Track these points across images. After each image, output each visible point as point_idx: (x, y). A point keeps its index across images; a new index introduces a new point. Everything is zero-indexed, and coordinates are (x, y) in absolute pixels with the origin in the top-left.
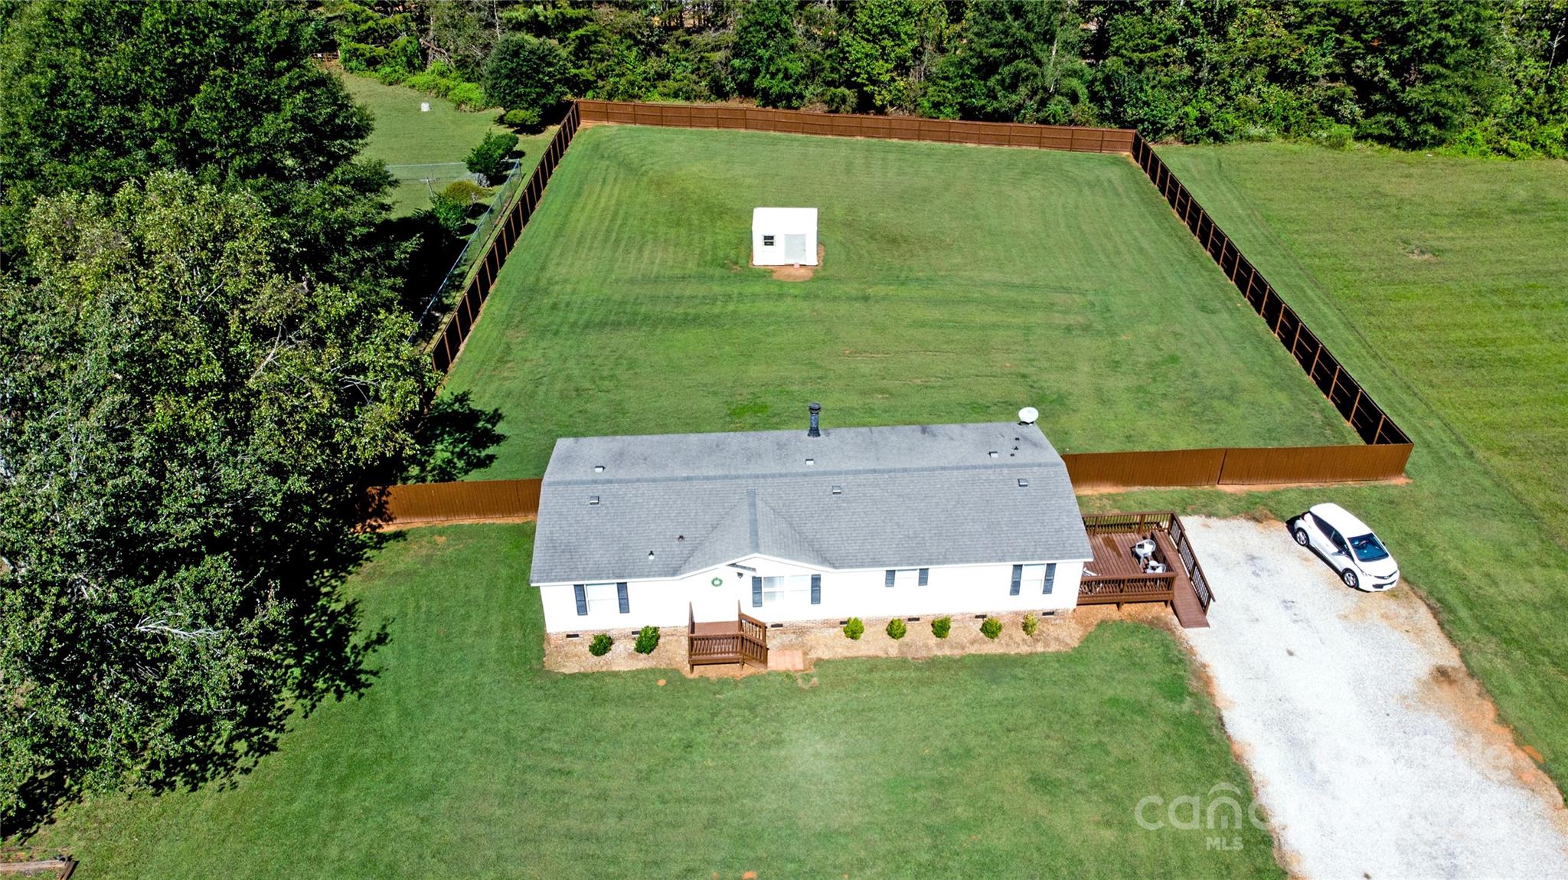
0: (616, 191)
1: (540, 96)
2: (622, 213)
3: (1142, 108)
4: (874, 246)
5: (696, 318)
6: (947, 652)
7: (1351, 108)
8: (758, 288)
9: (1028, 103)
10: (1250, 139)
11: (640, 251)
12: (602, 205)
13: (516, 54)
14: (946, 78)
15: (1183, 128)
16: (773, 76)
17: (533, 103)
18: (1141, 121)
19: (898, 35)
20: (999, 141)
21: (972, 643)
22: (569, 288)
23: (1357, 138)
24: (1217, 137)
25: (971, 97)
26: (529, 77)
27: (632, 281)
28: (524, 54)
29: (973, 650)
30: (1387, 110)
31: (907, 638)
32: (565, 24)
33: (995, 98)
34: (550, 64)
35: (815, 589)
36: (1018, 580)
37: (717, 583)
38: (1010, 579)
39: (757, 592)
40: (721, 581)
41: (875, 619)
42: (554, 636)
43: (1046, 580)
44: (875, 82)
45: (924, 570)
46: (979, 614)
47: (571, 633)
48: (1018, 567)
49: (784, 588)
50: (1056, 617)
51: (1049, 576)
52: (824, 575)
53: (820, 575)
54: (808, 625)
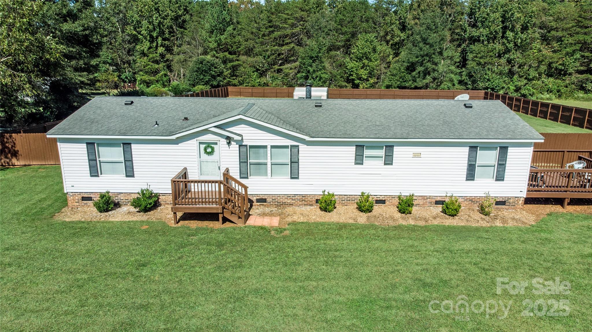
3: (487, 82)
6: (412, 222)
9: (431, 85)
17: (207, 83)
18: (487, 88)
19: (370, 59)
21: (435, 218)
25: (404, 82)
26: (206, 72)
29: (436, 222)
31: (374, 213)
33: (415, 81)
35: (294, 162)
36: (473, 163)
37: (209, 150)
38: (467, 162)
39: (243, 161)
40: (213, 149)
41: (347, 199)
42: (72, 198)
43: (499, 164)
44: (360, 79)
45: (390, 147)
46: (439, 199)
47: (86, 196)
48: (473, 148)
49: (267, 159)
50: (507, 207)
51: (501, 161)
52: (303, 147)
53: (298, 146)
54: (289, 201)
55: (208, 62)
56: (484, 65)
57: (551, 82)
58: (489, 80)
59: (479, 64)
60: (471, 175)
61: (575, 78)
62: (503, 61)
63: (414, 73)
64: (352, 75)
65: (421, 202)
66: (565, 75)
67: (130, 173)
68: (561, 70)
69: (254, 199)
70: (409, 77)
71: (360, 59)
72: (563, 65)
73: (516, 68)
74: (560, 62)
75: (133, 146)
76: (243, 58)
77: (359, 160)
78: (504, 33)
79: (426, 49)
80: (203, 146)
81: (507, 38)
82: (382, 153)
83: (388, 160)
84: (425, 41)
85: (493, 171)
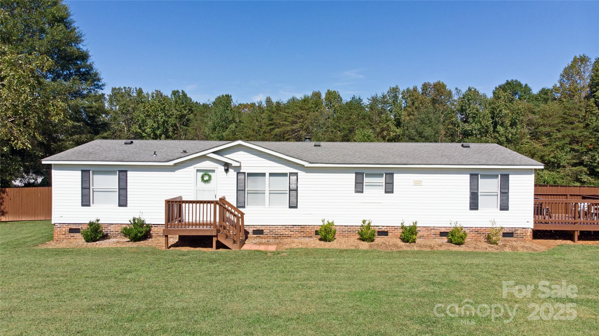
6: (416, 249)
21: (441, 246)
29: (442, 249)
31: (376, 242)
35: (293, 191)
36: (475, 191)
37: (206, 178)
38: (469, 190)
39: (240, 190)
40: (210, 177)
41: (348, 230)
42: (59, 229)
43: (501, 193)
45: (390, 176)
46: (443, 230)
47: (74, 227)
48: (474, 176)
49: (265, 188)
50: (515, 239)
51: (503, 189)
52: (301, 174)
53: (296, 174)
54: (287, 233)
60: (474, 205)
61: (569, 170)
65: (425, 234)
66: (559, 166)
67: (123, 202)
68: (553, 163)
69: (250, 230)
72: (555, 157)
74: (552, 155)
75: (129, 173)
77: (359, 188)
78: (495, 127)
80: (200, 174)
81: (498, 132)
82: (382, 180)
83: (389, 189)
85: (496, 201)
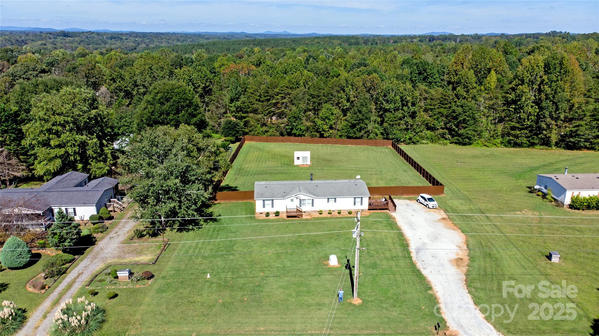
0: (257, 153)
1: (235, 134)
2: (260, 157)
3: (393, 135)
4: (324, 162)
5: (281, 173)
7: (448, 136)
8: (296, 168)
9: (364, 135)
10: (423, 143)
11: (265, 163)
12: (254, 155)
13: (230, 123)
14: (343, 129)
15: (405, 141)
16: (297, 130)
17: (234, 136)
18: (394, 139)
19: (330, 119)
20: (357, 144)
22: (249, 169)
23: (450, 143)
24: (414, 143)
25: (349, 133)
26: (233, 129)
27: (264, 167)
28: (232, 123)
30: (456, 136)
31: (332, 214)
32: (241, 118)
33: (356, 134)
34: (239, 126)
35: (313, 203)
36: (355, 201)
38: (353, 201)
39: (300, 203)
40: (293, 200)
41: (325, 211)
42: (257, 213)
44: (324, 131)
45: (335, 198)
46: (347, 210)
47: (261, 213)
48: (355, 198)
49: (306, 202)
50: (363, 211)
51: (361, 200)
53: (314, 199)
54: (312, 212)
55: (234, 123)
56: (393, 125)
57: (429, 132)
58: (395, 134)
59: (390, 124)
60: (355, 204)
61: (441, 131)
62: (402, 122)
63: (354, 130)
64: (320, 129)
65: (343, 211)
66: (435, 130)
67: (273, 207)
68: (433, 127)
69: (303, 212)
70: (351, 131)
71: (324, 120)
72: (433, 124)
73: (409, 127)
74: (432, 123)
75: (274, 200)
76: (251, 115)
77: (328, 201)
78: (402, 107)
79: (360, 116)
81: (404, 110)
83: (335, 201)
84: (360, 112)
85: (360, 203)
